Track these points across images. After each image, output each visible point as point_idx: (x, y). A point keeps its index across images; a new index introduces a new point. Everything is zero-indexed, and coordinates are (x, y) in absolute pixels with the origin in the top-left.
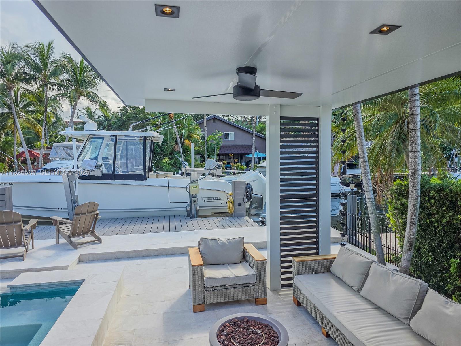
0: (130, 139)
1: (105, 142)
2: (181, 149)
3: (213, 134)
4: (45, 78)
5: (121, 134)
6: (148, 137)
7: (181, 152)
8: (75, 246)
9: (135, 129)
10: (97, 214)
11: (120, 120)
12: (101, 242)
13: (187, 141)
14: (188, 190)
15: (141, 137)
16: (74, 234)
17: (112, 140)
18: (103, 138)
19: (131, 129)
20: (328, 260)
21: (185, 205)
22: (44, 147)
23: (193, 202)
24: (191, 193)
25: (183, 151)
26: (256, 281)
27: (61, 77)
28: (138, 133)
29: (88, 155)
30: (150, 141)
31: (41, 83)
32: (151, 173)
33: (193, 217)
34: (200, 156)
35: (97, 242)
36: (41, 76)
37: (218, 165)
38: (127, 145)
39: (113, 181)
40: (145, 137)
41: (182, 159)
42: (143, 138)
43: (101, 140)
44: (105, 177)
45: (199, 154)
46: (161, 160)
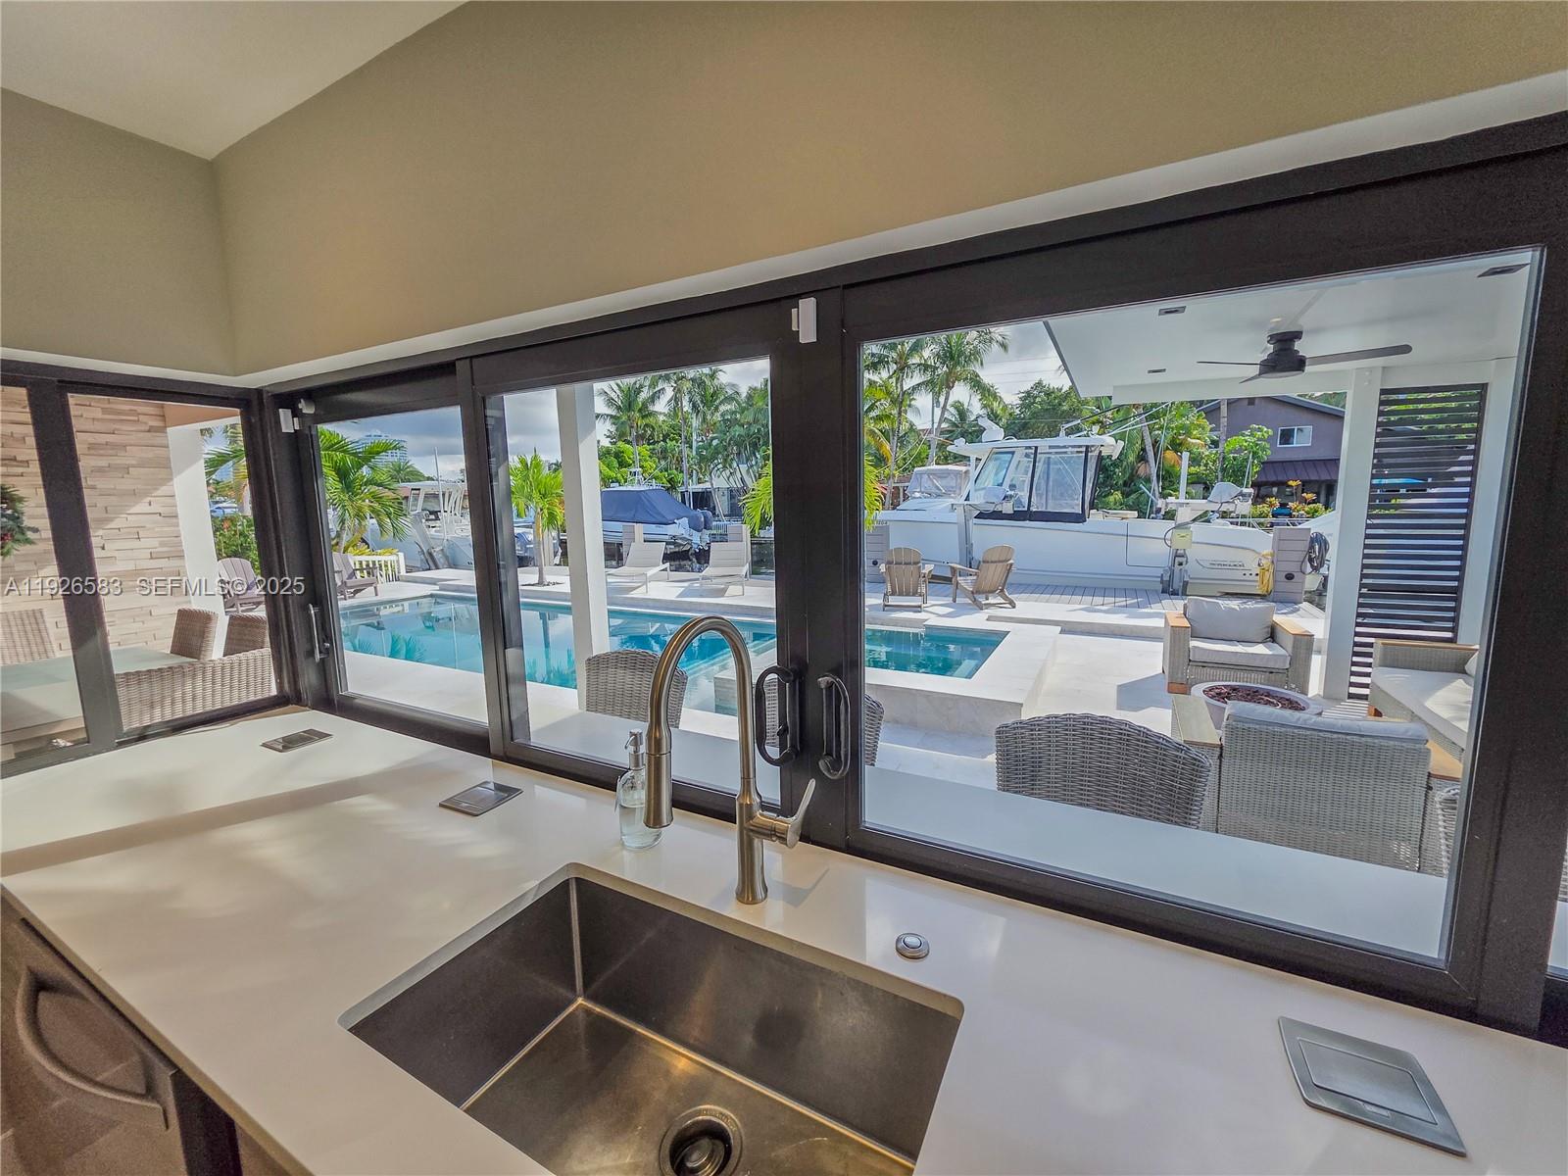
0: (1056, 453)
1: (1017, 457)
2: (1154, 471)
3: (1243, 435)
4: (901, 358)
5: (1043, 444)
6: (1093, 446)
7: (1155, 478)
8: (981, 607)
9: (1069, 432)
10: (1011, 565)
11: (1018, 419)
12: (1014, 607)
13: (1170, 454)
14: (1169, 543)
15: (1080, 446)
16: (977, 591)
17: (1027, 456)
18: (1013, 453)
19: (1062, 433)
20: (1463, 652)
21: (1160, 572)
22: (894, 475)
23: (1176, 563)
24: (1174, 547)
25: (1158, 476)
26: (1288, 666)
27: (926, 353)
28: (1073, 439)
29: (989, 480)
30: (1096, 453)
31: (895, 366)
32: (1092, 511)
33: (1175, 593)
34: (1203, 486)
35: (1008, 606)
36: (894, 355)
37: (1241, 494)
38: (1049, 464)
39: (1027, 523)
40: (1087, 447)
41: (1154, 494)
42: (1084, 449)
43: (1007, 457)
44: (1017, 516)
45: (1200, 483)
46: (1105, 496)
